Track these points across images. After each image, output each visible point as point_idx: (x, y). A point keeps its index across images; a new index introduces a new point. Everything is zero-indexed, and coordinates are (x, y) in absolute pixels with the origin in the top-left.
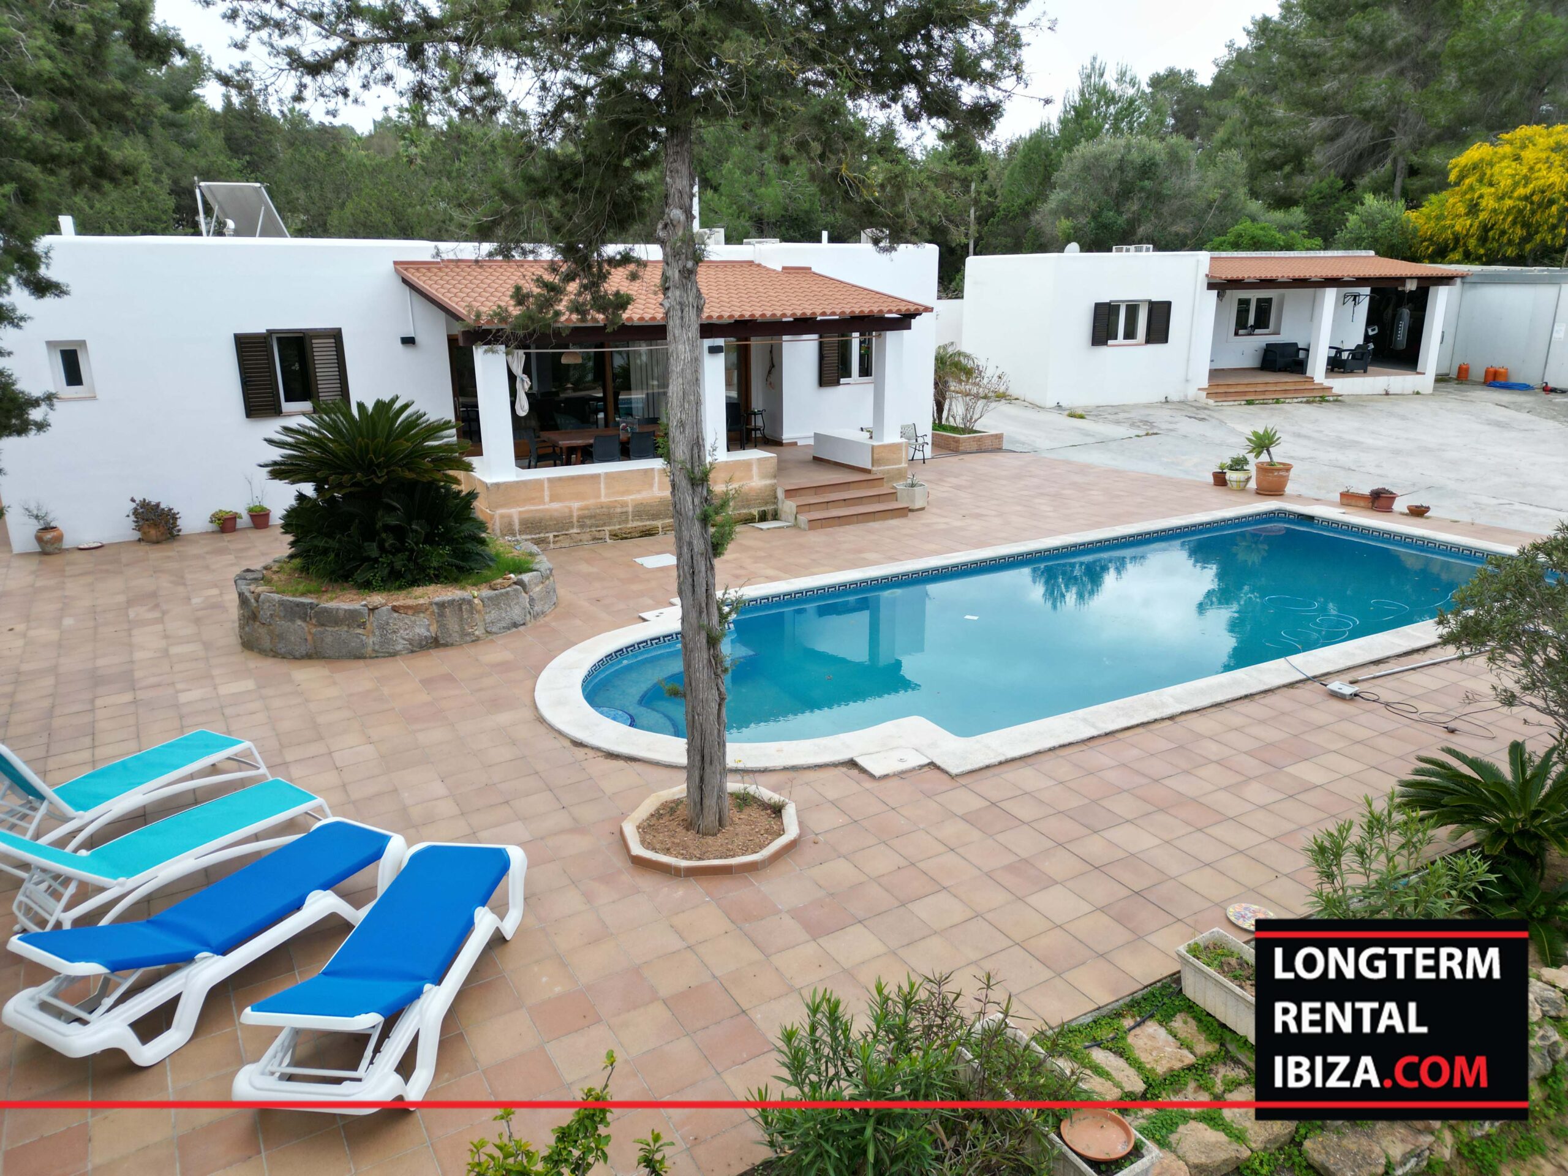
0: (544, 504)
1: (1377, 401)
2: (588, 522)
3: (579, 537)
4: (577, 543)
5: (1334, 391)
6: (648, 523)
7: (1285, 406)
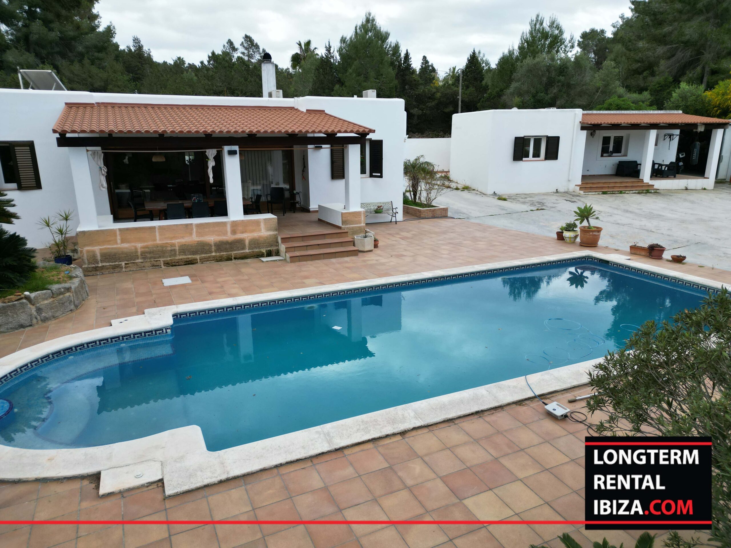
0: (117, 243)
1: (679, 193)
2: (148, 255)
3: (143, 265)
4: (141, 268)
5: (655, 187)
6: (190, 256)
7: (625, 195)
